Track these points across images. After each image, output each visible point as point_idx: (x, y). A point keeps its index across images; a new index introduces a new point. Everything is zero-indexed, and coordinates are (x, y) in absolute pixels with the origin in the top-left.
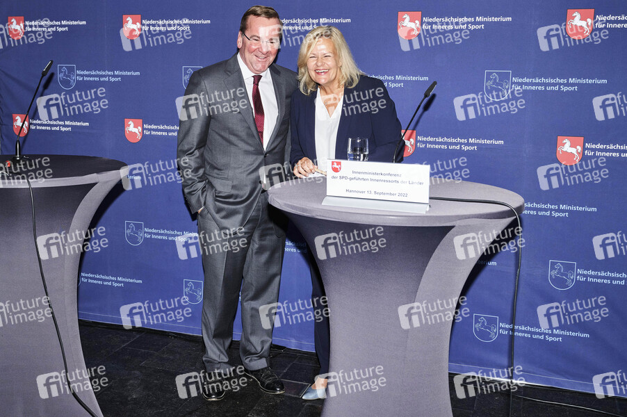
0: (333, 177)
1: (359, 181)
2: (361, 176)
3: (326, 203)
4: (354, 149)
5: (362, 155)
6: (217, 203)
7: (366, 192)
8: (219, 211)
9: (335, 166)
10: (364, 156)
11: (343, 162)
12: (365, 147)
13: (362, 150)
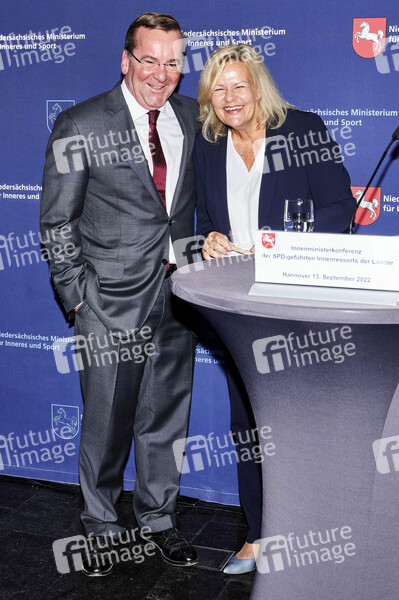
0: (265, 256)
1: (301, 261)
2: (304, 253)
3: (255, 292)
4: (293, 216)
5: (305, 224)
6: (103, 296)
7: (312, 276)
8: (106, 305)
9: (267, 239)
10: (308, 224)
11: (278, 234)
12: (310, 212)
13: (304, 217)
